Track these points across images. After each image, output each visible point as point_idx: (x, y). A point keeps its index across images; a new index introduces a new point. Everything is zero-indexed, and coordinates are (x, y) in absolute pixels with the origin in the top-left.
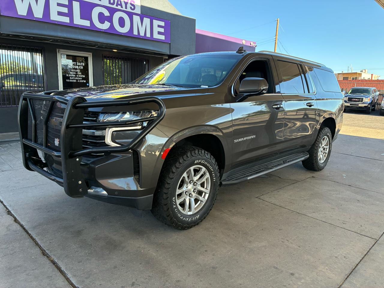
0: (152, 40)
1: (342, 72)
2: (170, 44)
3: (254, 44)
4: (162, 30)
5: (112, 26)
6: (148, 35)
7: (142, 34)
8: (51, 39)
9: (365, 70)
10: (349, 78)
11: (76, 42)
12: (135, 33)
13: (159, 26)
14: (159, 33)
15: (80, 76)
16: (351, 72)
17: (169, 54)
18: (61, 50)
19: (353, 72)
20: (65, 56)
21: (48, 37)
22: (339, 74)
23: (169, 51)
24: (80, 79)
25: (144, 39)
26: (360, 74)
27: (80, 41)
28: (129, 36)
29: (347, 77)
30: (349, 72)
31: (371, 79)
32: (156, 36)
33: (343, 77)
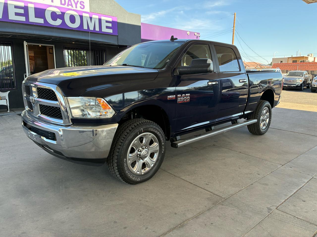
0: (100, 33)
1: (292, 56)
2: (118, 36)
3: (198, 35)
4: (110, 25)
5: (64, 22)
6: (97, 29)
7: (91, 28)
8: (11, 35)
9: (311, 54)
10: (298, 61)
11: (32, 36)
12: (85, 27)
13: (107, 22)
14: (107, 27)
16: (299, 56)
17: (117, 45)
19: (301, 56)
21: (7, 34)
22: (289, 58)
23: (117, 42)
25: (94, 33)
26: (307, 58)
27: (35, 36)
28: (80, 30)
29: (296, 60)
30: (298, 56)
32: (104, 30)
33: (293, 61)
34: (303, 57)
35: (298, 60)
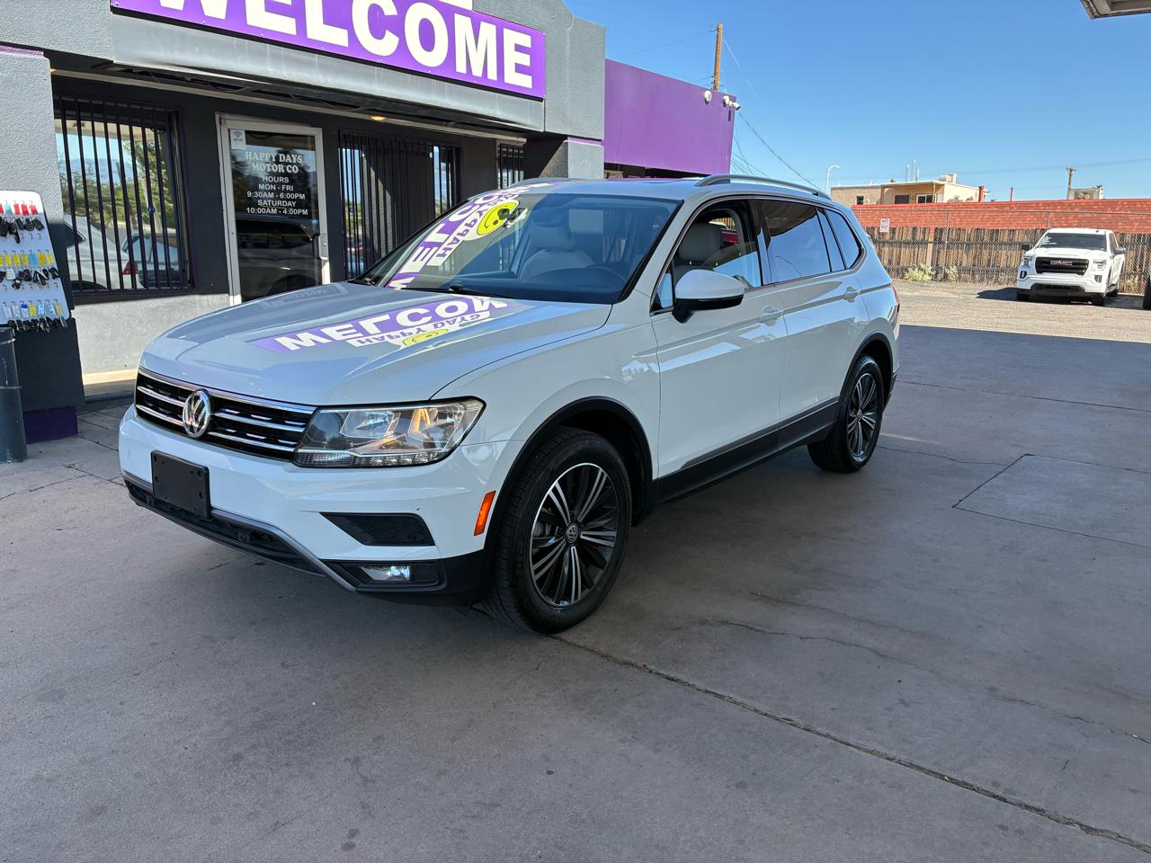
0: (500, 89)
2: (543, 101)
3: (731, 103)
4: (525, 60)
5: (402, 44)
6: (492, 74)
7: (477, 71)
12: (461, 67)
13: (519, 48)
14: (520, 69)
15: (289, 196)
17: (542, 131)
18: (227, 116)
20: (243, 136)
23: (543, 121)
24: (290, 204)
25: (482, 86)
26: (940, 187)
28: (445, 76)
29: (907, 194)
31: (976, 199)
32: (510, 76)
33: (896, 197)
34: (932, 184)
35: (912, 195)
